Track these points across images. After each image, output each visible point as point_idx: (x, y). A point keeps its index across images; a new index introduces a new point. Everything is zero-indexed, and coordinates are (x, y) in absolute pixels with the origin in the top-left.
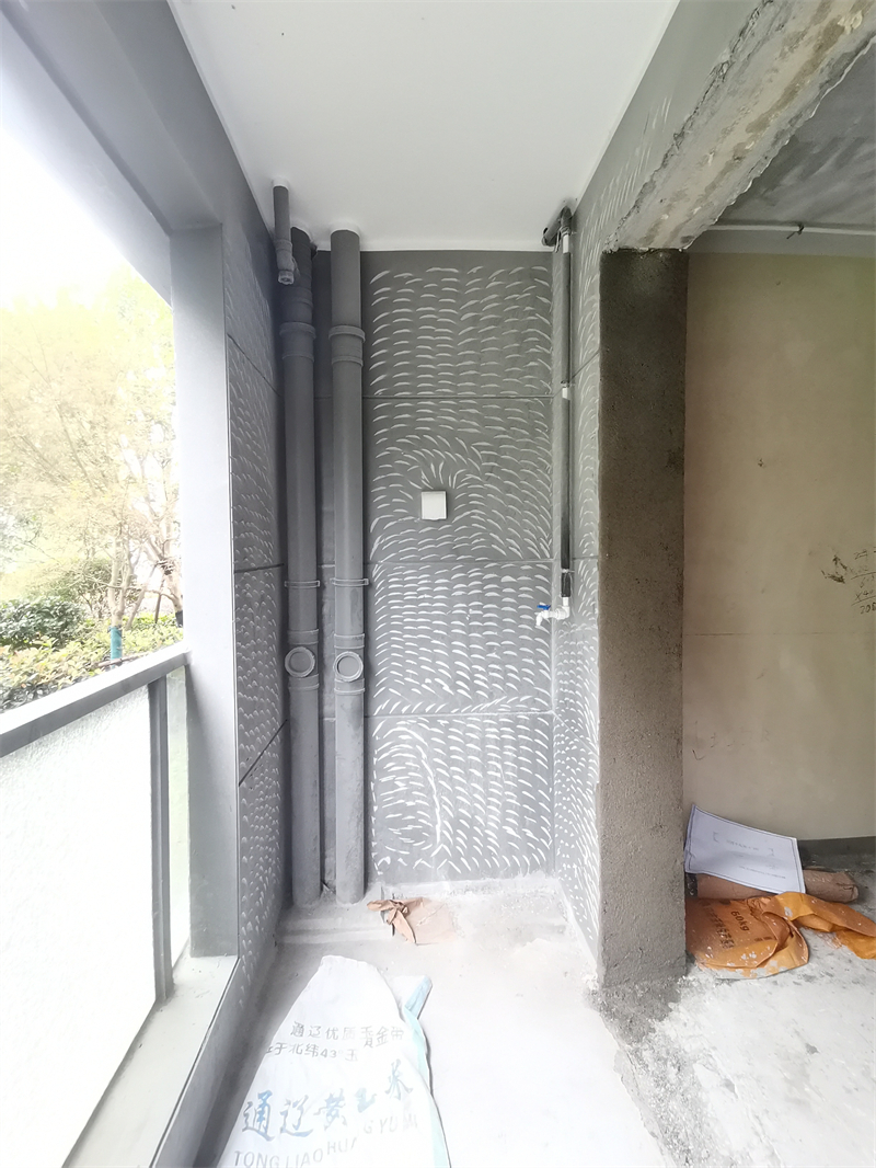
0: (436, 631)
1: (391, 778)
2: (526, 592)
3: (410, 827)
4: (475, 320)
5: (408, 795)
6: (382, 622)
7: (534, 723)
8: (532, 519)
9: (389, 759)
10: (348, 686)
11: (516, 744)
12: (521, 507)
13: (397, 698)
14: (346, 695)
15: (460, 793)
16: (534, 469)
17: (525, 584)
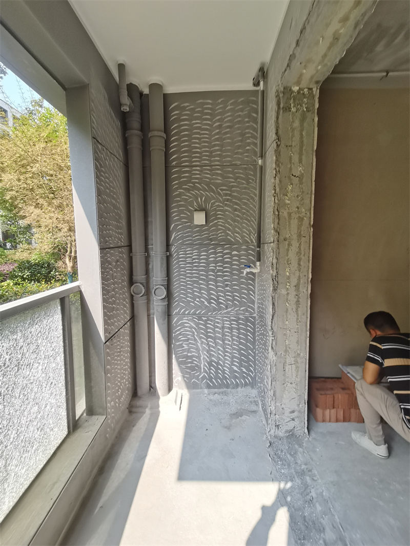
0: (201, 277)
1: (181, 343)
2: (244, 259)
3: (189, 365)
4: (220, 127)
5: (189, 351)
6: (176, 272)
7: (247, 320)
8: (247, 224)
9: (180, 334)
10: (160, 301)
11: (238, 329)
12: (242, 218)
13: (184, 307)
14: (158, 305)
15: (212, 351)
16: (248, 200)
17: (243, 255)
